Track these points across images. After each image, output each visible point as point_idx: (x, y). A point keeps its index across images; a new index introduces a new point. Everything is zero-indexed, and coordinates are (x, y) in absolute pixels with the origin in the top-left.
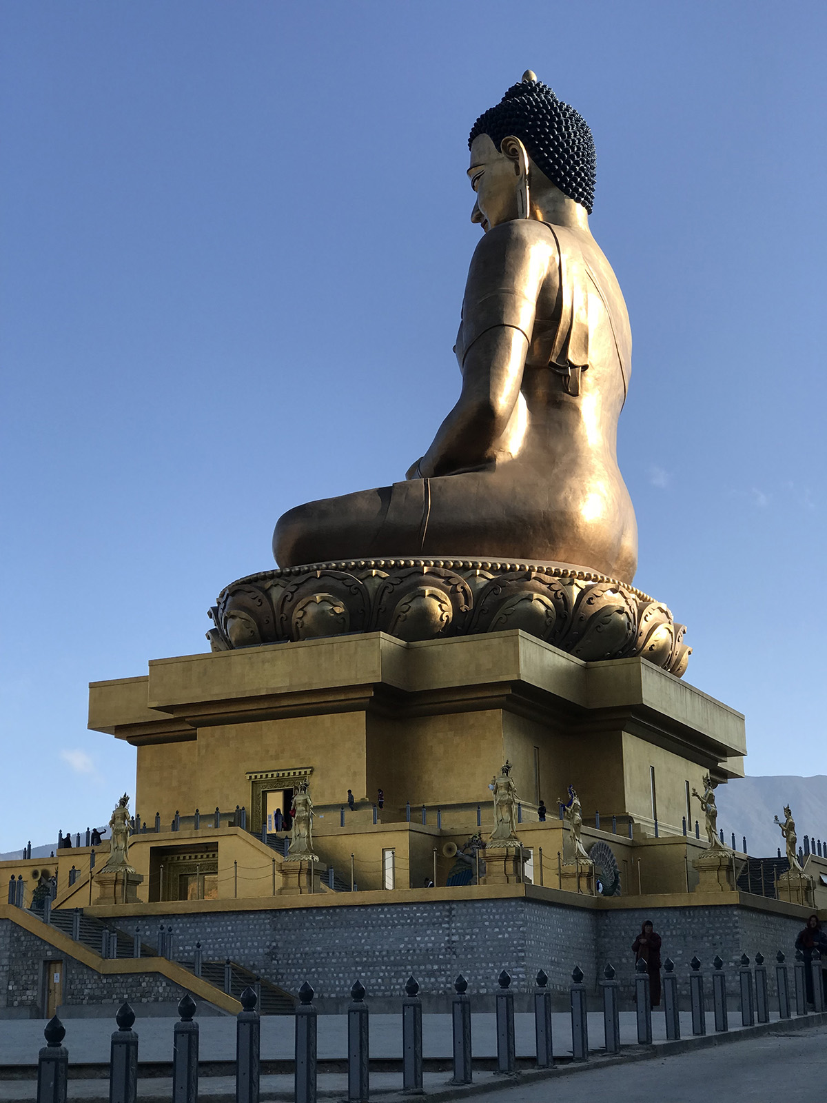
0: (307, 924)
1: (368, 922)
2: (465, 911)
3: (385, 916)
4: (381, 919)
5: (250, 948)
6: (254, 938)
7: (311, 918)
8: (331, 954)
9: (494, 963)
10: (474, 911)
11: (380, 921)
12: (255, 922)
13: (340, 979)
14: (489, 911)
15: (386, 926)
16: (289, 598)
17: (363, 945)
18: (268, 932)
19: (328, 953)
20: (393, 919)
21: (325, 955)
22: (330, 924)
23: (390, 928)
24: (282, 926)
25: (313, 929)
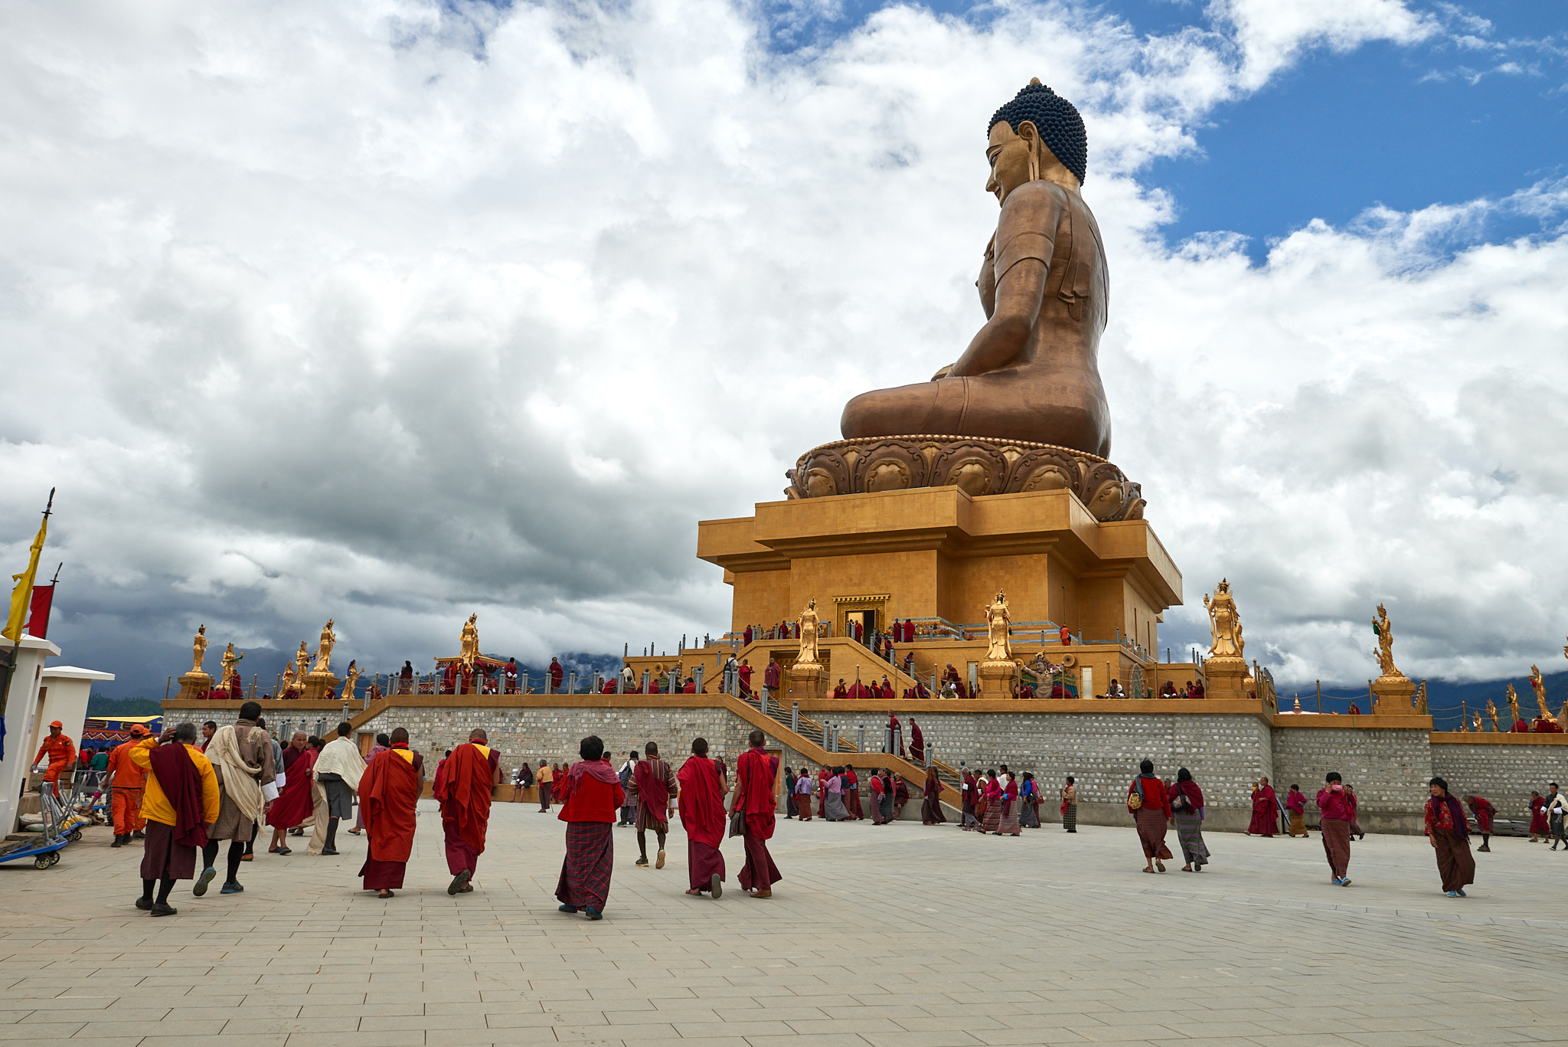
0: (1013, 728)
1: (1080, 730)
2: (1190, 724)
3: (1100, 725)
4: (1096, 727)
5: (952, 748)
6: (956, 739)
7: (1018, 722)
8: (1040, 758)
9: (1226, 776)
10: (1201, 724)
11: (1094, 730)
12: (957, 723)
13: (1050, 783)
14: (1219, 725)
15: (1101, 734)
16: (862, 461)
17: (1075, 751)
18: (970, 734)
19: (1037, 757)
20: (1109, 728)
21: (1034, 759)
22: (1038, 729)
23: (1105, 736)
24: (986, 728)
25: (1021, 733)
